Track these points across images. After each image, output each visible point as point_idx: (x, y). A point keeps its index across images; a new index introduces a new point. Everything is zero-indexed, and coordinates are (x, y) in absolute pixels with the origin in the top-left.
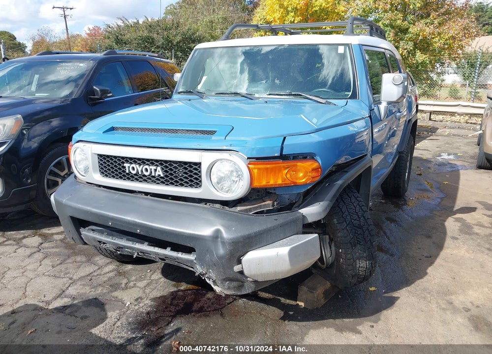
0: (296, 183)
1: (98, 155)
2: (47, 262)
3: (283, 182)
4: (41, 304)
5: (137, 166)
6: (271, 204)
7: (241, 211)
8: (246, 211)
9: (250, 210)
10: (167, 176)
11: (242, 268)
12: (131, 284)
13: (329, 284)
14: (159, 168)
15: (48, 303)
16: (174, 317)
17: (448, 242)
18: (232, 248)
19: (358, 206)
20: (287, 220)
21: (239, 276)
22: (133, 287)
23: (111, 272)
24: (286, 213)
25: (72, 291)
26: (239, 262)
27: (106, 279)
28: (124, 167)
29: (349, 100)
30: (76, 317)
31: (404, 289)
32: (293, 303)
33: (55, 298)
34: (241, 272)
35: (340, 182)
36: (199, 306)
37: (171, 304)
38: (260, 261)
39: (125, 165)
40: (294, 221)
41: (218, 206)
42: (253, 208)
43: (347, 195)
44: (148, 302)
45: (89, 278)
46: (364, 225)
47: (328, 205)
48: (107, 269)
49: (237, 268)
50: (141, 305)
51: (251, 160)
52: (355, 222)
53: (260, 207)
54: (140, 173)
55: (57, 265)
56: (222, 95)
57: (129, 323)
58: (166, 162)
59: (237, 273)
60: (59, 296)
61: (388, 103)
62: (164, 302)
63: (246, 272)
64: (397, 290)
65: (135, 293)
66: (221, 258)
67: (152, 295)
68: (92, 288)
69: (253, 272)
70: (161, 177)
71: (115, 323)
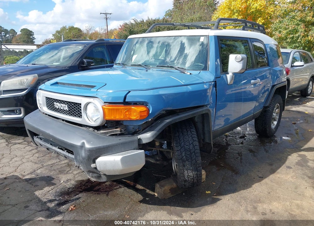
0: (131, 118)
1: (46, 97)
2: (37, 155)
3: (123, 117)
4: (20, 176)
5: (59, 104)
6: (120, 131)
7: (102, 133)
8: (105, 133)
9: (107, 133)
10: (69, 110)
11: (96, 165)
12: (71, 172)
13: (175, 185)
14: (66, 106)
15: (24, 176)
16: (81, 192)
17: (283, 169)
18: (89, 154)
19: (191, 137)
20: (127, 140)
21: (95, 170)
22: (70, 173)
23: (65, 164)
24: (129, 136)
25: (39, 171)
26: (94, 162)
27: (60, 167)
28: (54, 104)
29: (201, 71)
30: (33, 185)
31: (229, 195)
32: (152, 193)
33: (28, 174)
34: (96, 168)
35: (168, 121)
36: (98, 188)
37: (84, 185)
38: (105, 163)
39: (55, 103)
40: (132, 142)
41: (91, 129)
42: (109, 132)
43: (187, 130)
44: (73, 182)
45: (51, 166)
46: (192, 149)
47: (155, 134)
48: (63, 162)
49: (93, 166)
50: (68, 183)
51: (106, 103)
52: (186, 147)
53: (113, 132)
54: (59, 108)
55: (41, 157)
56: (134, 66)
57: (56, 192)
58: (69, 102)
59: (94, 169)
60: (31, 173)
61: (233, 73)
62: (81, 183)
63: (98, 168)
64: (224, 195)
65: (70, 176)
66: (84, 159)
67: (77, 179)
68: (50, 171)
69: (102, 169)
70: (68, 111)
71: (49, 191)
